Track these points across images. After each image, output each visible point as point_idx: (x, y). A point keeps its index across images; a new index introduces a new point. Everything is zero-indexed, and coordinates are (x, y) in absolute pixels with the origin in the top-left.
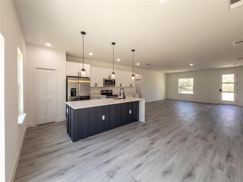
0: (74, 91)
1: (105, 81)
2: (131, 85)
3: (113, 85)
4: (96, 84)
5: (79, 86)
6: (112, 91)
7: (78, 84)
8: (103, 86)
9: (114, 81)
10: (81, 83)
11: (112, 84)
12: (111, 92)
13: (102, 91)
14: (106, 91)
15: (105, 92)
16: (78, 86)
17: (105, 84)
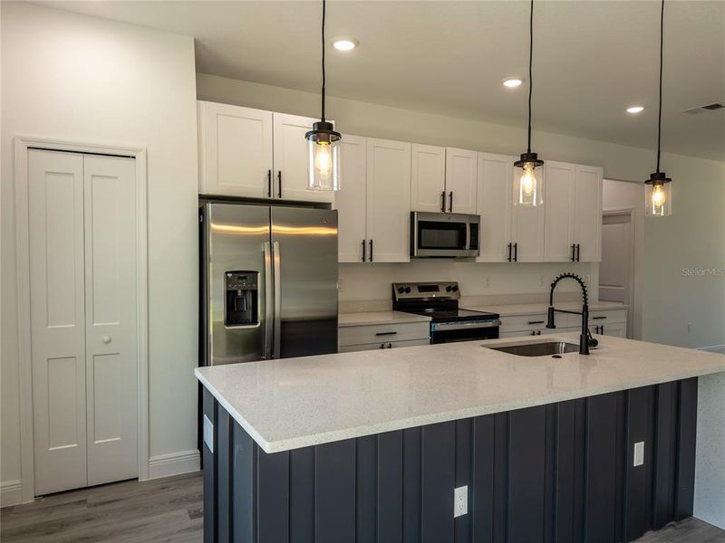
0: (244, 292)
1: (423, 225)
2: (576, 249)
3: (466, 252)
4: (367, 247)
5: (277, 259)
6: (455, 288)
7: (267, 245)
8: (406, 259)
9: (475, 228)
10: (286, 241)
11: (461, 245)
12: (452, 295)
13: (401, 291)
14: (423, 288)
15: (415, 294)
16: (268, 259)
17: (420, 247)
